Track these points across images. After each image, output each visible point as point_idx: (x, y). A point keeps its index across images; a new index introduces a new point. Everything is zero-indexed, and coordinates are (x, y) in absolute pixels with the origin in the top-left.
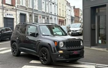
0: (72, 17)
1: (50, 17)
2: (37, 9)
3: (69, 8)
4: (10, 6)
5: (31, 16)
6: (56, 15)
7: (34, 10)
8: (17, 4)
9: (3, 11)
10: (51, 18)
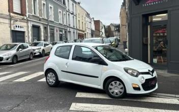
0: (92, 31)
1: (68, 30)
2: (53, 20)
3: (89, 20)
4: (19, 16)
5: (45, 28)
6: (75, 27)
7: (50, 21)
8: (29, 12)
9: (11, 22)
10: (70, 32)
